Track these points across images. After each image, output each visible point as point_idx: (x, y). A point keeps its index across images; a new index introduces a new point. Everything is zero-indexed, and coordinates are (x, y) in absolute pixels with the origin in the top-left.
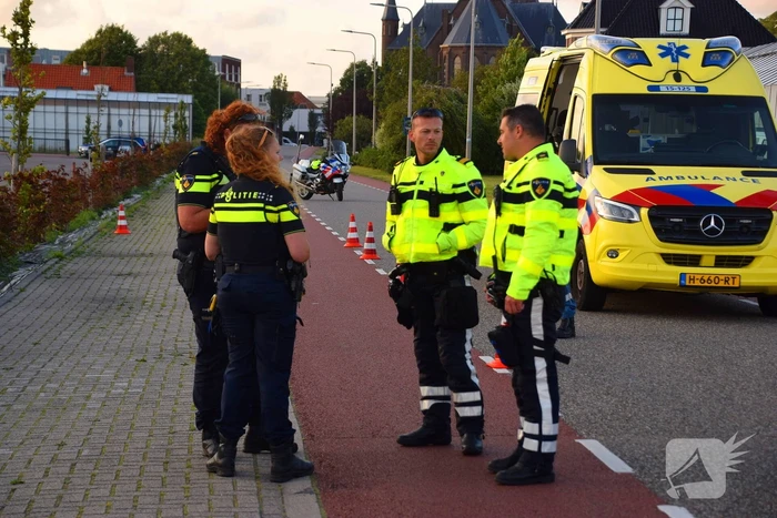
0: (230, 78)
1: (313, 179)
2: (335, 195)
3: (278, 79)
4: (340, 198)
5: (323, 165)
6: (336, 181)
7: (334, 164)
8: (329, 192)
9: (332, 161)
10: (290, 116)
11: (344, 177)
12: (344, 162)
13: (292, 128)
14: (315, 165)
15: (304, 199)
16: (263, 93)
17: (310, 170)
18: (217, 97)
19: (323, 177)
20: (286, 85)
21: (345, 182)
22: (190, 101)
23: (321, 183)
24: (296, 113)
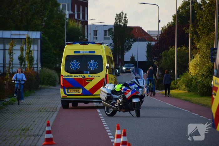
0: (79, 16)
1: (116, 99)
2: (134, 113)
3: (119, 17)
4: (138, 115)
5: (124, 87)
6: (135, 100)
7: (133, 87)
8: (129, 110)
9: (131, 85)
10: (130, 48)
11: (142, 97)
12: (141, 85)
13: (132, 58)
14: (118, 87)
15: (109, 115)
16: (107, 29)
17: (114, 92)
18: (64, 33)
19: (124, 98)
20: (126, 22)
21: (142, 102)
22: (38, 37)
23: (122, 102)
24: (135, 45)
